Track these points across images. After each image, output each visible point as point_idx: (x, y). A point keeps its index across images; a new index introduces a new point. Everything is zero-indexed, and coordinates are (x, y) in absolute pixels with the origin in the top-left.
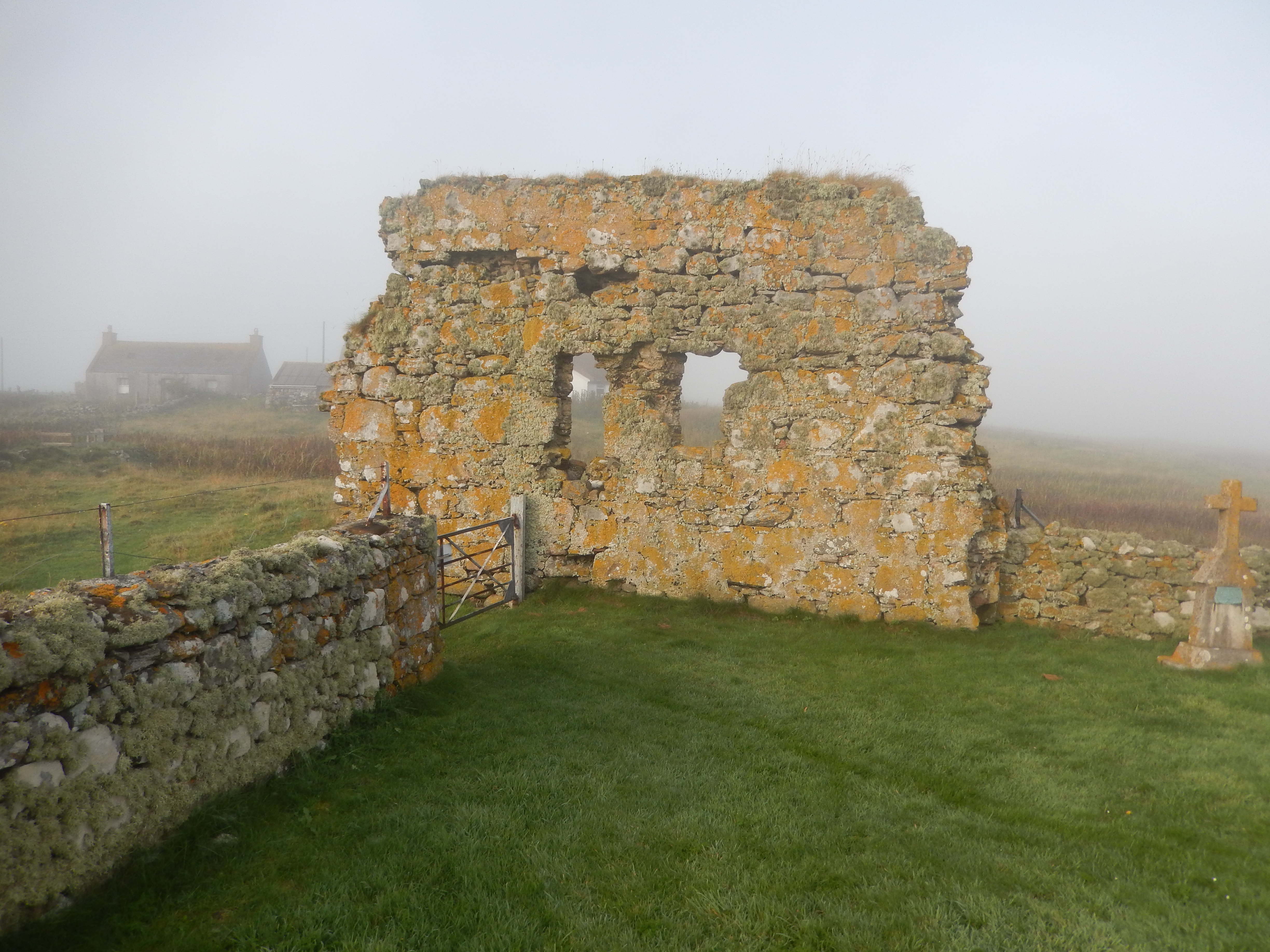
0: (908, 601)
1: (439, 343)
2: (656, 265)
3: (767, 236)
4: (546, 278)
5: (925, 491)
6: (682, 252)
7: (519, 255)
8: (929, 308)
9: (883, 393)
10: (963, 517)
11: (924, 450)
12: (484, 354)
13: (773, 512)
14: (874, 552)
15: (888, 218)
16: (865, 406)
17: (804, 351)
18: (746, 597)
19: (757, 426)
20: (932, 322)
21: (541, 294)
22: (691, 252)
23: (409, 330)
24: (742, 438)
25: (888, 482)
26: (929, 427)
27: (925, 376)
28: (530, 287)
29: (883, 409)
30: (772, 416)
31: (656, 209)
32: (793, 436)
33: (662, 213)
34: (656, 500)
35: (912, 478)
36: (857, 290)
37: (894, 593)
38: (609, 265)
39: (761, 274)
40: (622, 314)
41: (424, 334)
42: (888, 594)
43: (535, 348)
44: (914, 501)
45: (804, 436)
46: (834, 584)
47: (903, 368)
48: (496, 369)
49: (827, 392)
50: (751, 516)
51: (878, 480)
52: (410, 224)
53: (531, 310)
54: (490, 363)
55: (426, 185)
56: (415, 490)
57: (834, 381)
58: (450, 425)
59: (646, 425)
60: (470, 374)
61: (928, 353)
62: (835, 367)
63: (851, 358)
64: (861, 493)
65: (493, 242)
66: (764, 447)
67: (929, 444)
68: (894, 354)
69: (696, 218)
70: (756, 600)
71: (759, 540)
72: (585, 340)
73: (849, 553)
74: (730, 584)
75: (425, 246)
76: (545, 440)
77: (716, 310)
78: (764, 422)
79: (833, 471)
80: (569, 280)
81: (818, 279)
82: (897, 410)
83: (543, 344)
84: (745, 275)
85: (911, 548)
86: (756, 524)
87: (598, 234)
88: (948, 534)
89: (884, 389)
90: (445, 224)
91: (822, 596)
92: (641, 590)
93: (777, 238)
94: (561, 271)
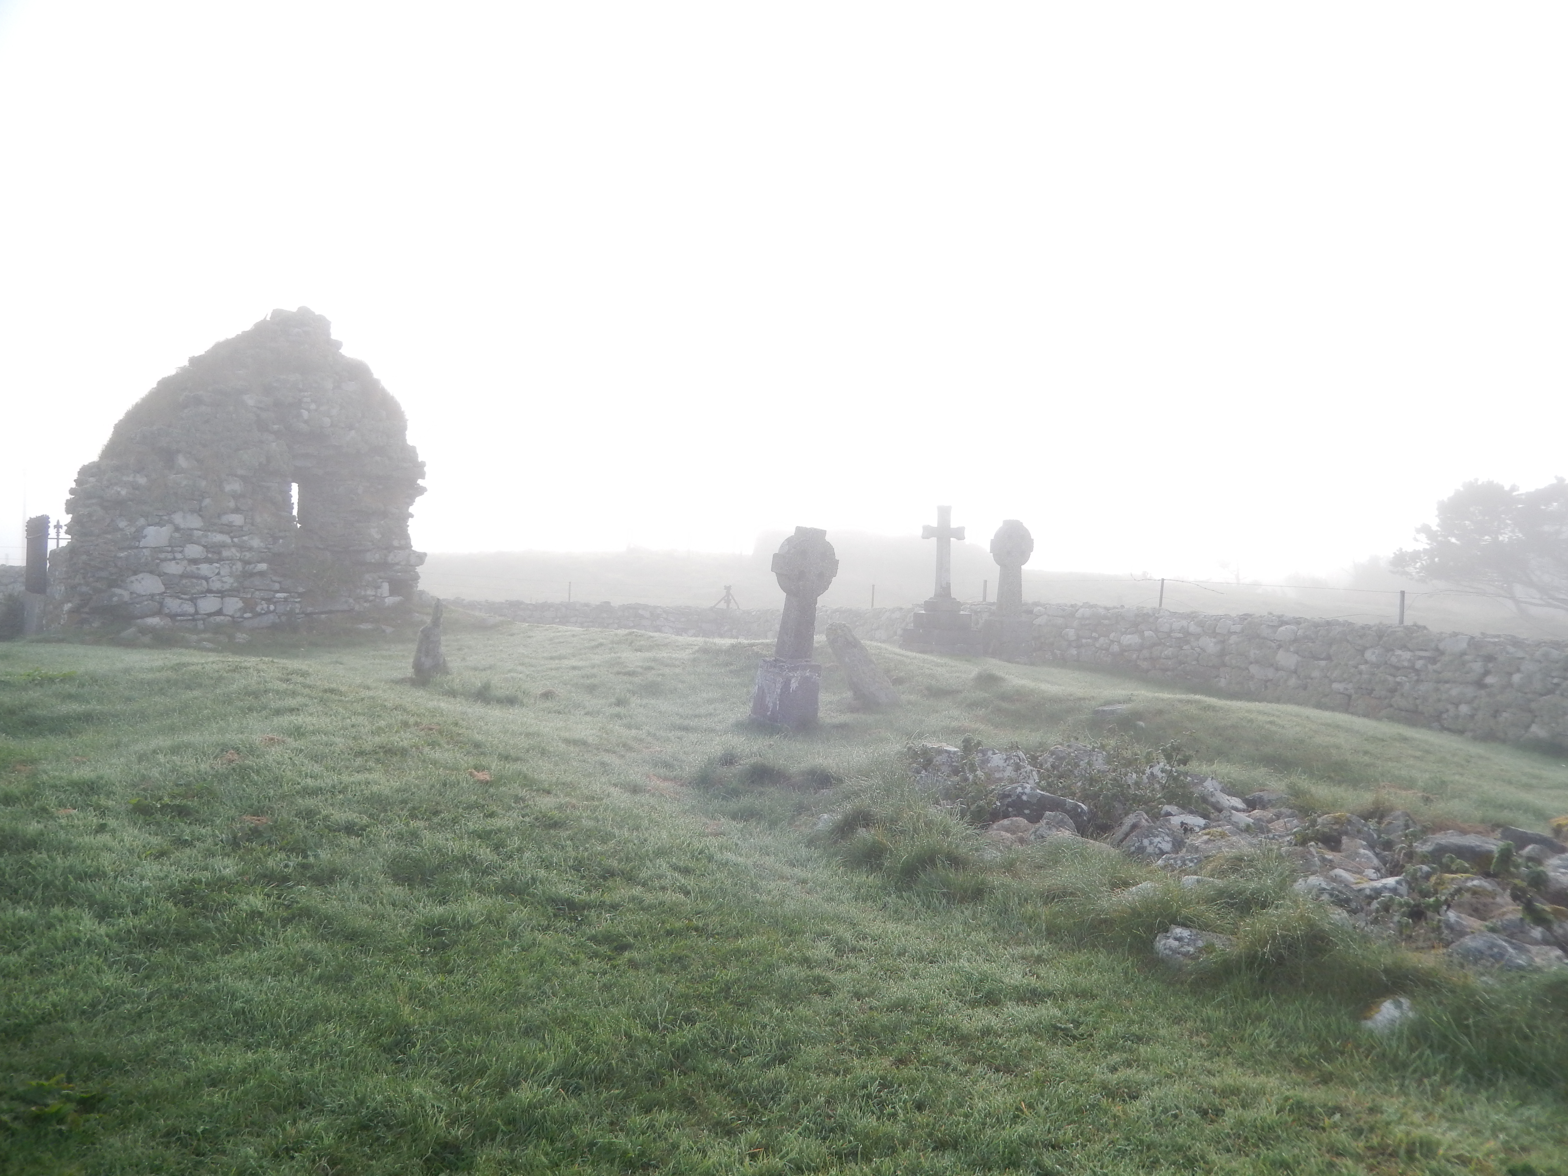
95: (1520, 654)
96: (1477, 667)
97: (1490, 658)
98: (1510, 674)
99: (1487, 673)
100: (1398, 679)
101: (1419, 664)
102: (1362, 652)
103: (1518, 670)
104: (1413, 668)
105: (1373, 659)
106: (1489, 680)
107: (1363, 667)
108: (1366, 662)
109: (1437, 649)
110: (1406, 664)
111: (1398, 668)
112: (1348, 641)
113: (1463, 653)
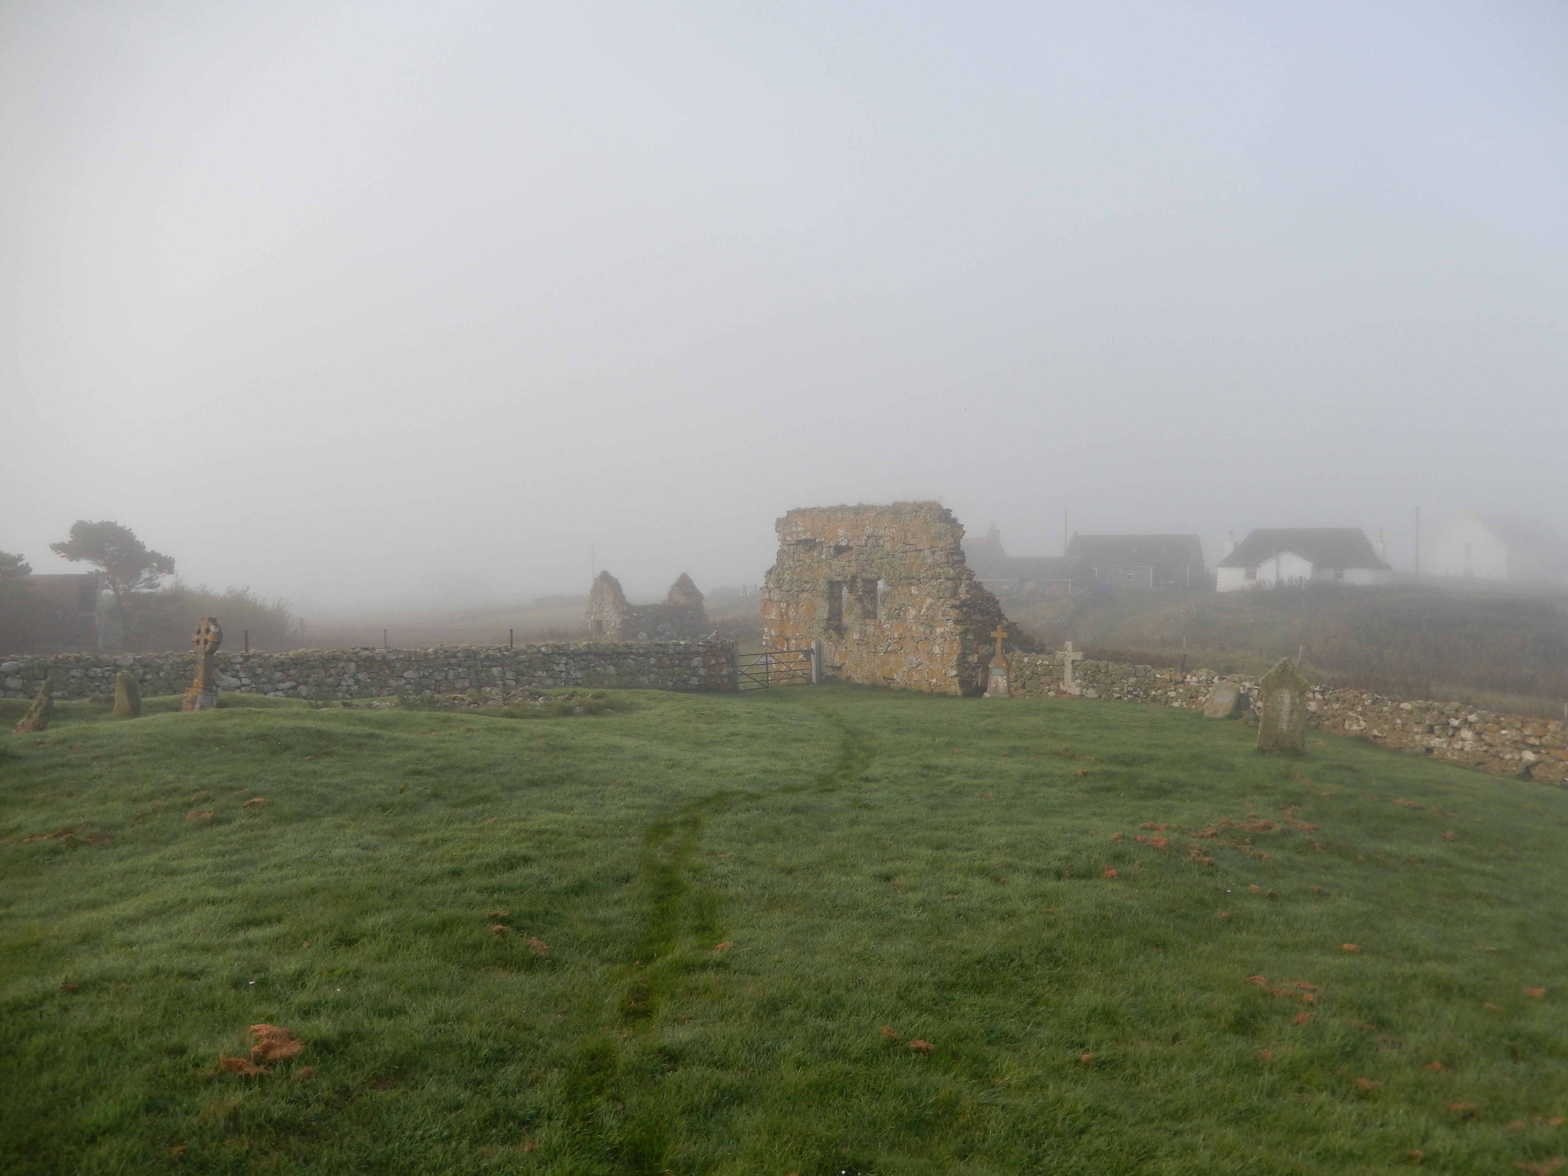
0: (939, 684)
1: (793, 578)
2: (858, 543)
3: (891, 530)
4: (825, 549)
5: (942, 636)
6: (865, 538)
7: (817, 541)
8: (942, 558)
9: (929, 595)
10: (956, 646)
11: (942, 618)
12: (807, 582)
13: (897, 647)
14: (928, 663)
15: (928, 521)
16: (923, 601)
17: (904, 577)
18: (890, 683)
19: (890, 610)
20: (944, 564)
21: (823, 557)
22: (869, 537)
23: (784, 573)
24: (885, 615)
25: (931, 632)
26: (943, 608)
27: (942, 586)
28: (820, 554)
29: (929, 601)
30: (894, 605)
31: (857, 520)
32: (901, 614)
33: (859, 522)
34: (859, 642)
35: (939, 630)
36: (921, 550)
37: (934, 681)
38: (844, 544)
39: (889, 545)
40: (847, 564)
41: (788, 574)
42: (933, 681)
43: (822, 579)
44: (940, 640)
45: (905, 613)
46: (916, 677)
47: (935, 583)
48: (810, 588)
49: (911, 595)
50: (889, 649)
51: (928, 632)
52: (784, 529)
53: (821, 564)
54: (808, 586)
55: (789, 513)
56: (787, 640)
57: (914, 590)
58: (797, 613)
59: (855, 610)
60: (803, 591)
61: (943, 577)
62: (912, 584)
63: (919, 580)
64: (923, 638)
65: (809, 536)
66: (892, 618)
67: (943, 616)
68: (932, 578)
69: (869, 524)
70: (892, 685)
71: (892, 659)
72: (836, 575)
73: (920, 664)
74: (884, 678)
75: (789, 538)
76: (826, 618)
77: (877, 561)
78: (892, 608)
79: (914, 628)
80: (831, 550)
81: (907, 547)
82: (933, 601)
83: (824, 578)
84: (885, 547)
85: (939, 660)
86: (891, 652)
87: (841, 531)
88: (950, 654)
89: (929, 593)
90: (794, 529)
91: (912, 682)
92: (856, 681)
93: (894, 530)
94: (830, 547)
95: (162, 662)
96: (141, 671)
97: (145, 666)
98: (158, 673)
99: (145, 673)
100: (97, 684)
101: (107, 674)
102: (67, 672)
103: (163, 670)
104: (103, 677)
105: (78, 674)
106: (148, 677)
107: (72, 680)
108: (73, 677)
109: (115, 665)
110: (100, 675)
111: (93, 678)
112: (58, 667)
113: (132, 665)
